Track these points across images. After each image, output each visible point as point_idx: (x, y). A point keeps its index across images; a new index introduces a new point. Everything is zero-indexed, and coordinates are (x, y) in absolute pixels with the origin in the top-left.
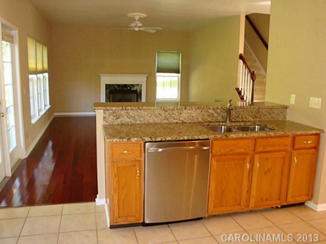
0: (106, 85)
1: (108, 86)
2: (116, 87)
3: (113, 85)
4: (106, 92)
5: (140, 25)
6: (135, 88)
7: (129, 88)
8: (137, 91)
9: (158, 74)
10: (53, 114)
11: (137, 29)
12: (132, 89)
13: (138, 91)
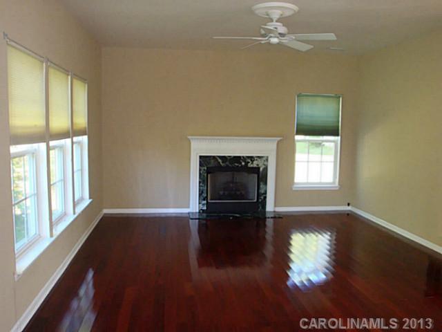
0: (201, 157)
1: (204, 160)
2: (220, 160)
3: (214, 157)
4: (200, 170)
5: (282, 29)
6: (255, 162)
7: (243, 164)
8: (259, 168)
9: (298, 137)
10: (101, 210)
11: (275, 40)
12: (250, 165)
13: (261, 169)
